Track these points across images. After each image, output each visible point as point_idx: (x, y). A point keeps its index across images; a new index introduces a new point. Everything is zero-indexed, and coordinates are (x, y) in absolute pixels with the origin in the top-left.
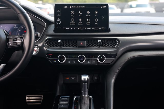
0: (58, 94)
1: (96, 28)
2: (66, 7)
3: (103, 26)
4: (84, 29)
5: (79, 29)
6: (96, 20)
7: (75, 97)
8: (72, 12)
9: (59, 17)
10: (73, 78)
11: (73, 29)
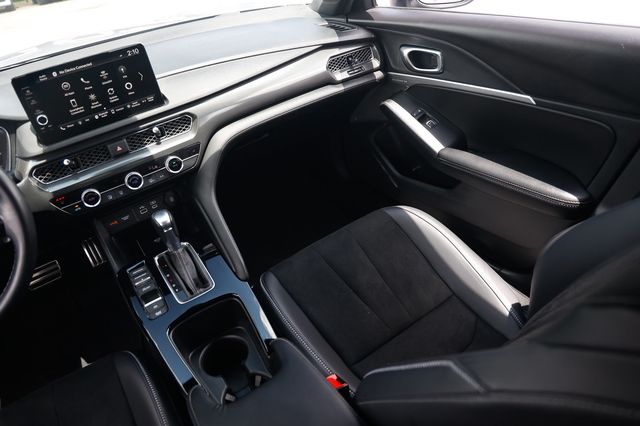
0: (116, 267)
1: (135, 104)
2: (43, 78)
3: (149, 95)
4: (110, 114)
5: (97, 117)
6: (129, 86)
7: (156, 259)
8: (66, 85)
9: (36, 107)
10: (126, 218)
11: (83, 121)
